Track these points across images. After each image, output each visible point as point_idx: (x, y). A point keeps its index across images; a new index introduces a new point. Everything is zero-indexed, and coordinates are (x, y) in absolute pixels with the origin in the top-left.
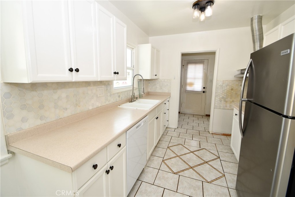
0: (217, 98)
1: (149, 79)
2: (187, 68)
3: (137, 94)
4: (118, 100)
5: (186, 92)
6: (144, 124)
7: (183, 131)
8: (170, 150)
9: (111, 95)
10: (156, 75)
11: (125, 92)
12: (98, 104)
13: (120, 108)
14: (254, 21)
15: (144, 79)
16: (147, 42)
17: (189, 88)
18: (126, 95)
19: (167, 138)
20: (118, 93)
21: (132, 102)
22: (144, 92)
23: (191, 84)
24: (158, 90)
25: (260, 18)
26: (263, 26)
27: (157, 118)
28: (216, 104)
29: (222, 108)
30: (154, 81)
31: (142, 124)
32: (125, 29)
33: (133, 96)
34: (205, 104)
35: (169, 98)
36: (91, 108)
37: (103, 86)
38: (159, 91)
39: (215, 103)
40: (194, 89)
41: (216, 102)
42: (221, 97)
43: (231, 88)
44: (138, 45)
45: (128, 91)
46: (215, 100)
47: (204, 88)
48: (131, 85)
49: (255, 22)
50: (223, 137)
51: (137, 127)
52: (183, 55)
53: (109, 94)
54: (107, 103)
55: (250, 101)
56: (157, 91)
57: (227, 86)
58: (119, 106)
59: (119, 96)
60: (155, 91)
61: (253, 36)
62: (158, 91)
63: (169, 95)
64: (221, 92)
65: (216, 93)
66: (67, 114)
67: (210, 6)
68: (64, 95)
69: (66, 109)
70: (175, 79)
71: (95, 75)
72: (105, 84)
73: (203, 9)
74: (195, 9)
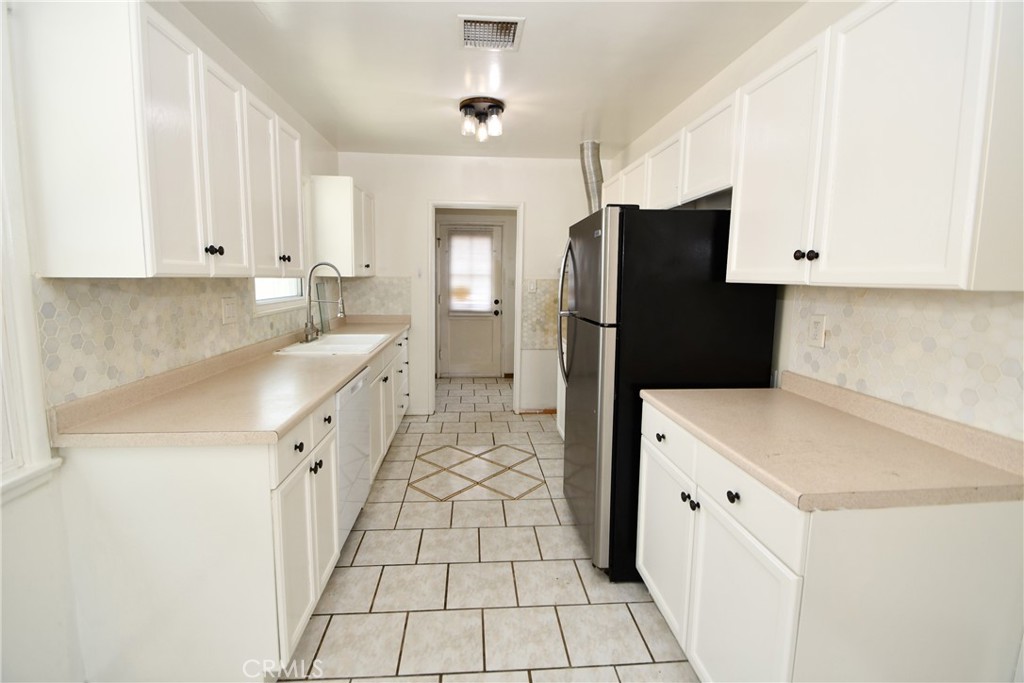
0: (525, 324)
1: (350, 275)
2: (449, 246)
4: (269, 337)
5: (451, 314)
6: (363, 386)
7: (448, 417)
8: (424, 461)
9: (252, 321)
10: (368, 266)
11: (285, 312)
12: (225, 346)
13: (282, 356)
14: (585, 151)
15: (341, 276)
16: (332, 170)
17: (457, 304)
18: (288, 321)
19: (411, 439)
20: (269, 316)
21: (307, 341)
22: (344, 312)
23: (463, 293)
24: (375, 310)
25: (596, 148)
26: (601, 161)
27: (386, 378)
28: (525, 339)
29: (537, 347)
30: (358, 282)
31: (360, 384)
33: (309, 325)
34: (502, 346)
35: (409, 329)
36: (208, 354)
37: (234, 294)
38: (378, 313)
39: (522, 337)
40: (470, 305)
41: (525, 334)
42: (534, 320)
43: (553, 299)
44: (313, 176)
45: (292, 310)
46: (522, 329)
47: (496, 302)
48: (295, 293)
49: (588, 153)
50: (543, 417)
51: (353, 389)
52: (440, 212)
53: (247, 318)
54: (245, 343)
55: (574, 315)
56: (368, 312)
57: (545, 292)
58: (276, 353)
59: (272, 326)
60: (364, 313)
61: (586, 183)
62: (373, 314)
63: (405, 321)
64: (534, 309)
65: (523, 311)
66: (159, 366)
67: (497, 114)
68: (152, 316)
69: (156, 353)
70: (420, 275)
71: (245, 263)
72: (237, 287)
73: (482, 116)
74: (466, 114)
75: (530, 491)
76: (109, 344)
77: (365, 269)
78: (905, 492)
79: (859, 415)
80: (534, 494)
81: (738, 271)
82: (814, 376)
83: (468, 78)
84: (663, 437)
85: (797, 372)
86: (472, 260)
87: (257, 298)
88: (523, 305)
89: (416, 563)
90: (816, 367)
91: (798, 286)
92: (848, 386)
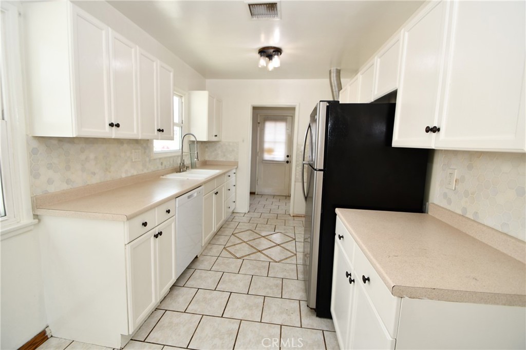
0: (297, 168)
1: (205, 140)
2: (264, 127)
3: (187, 162)
4: (160, 169)
5: (264, 162)
6: (197, 196)
7: (256, 215)
8: (236, 236)
9: (150, 161)
10: (216, 136)
11: (170, 157)
12: (134, 172)
14: (332, 74)
15: (198, 140)
16: (202, 88)
17: (267, 157)
18: (172, 162)
19: (233, 225)
20: (160, 159)
21: (180, 172)
22: (198, 158)
23: (270, 151)
24: (221, 158)
25: (338, 72)
26: (341, 79)
27: (217, 193)
28: (297, 176)
30: (213, 143)
31: (195, 195)
32: (172, 74)
33: (182, 164)
35: (236, 169)
36: (124, 176)
37: (140, 148)
38: (222, 160)
40: (274, 158)
41: (297, 174)
44: (190, 91)
45: (174, 156)
46: (296, 171)
47: (288, 156)
48: (178, 149)
49: (334, 75)
52: (255, 109)
53: (147, 159)
54: (145, 171)
55: (309, 164)
56: (217, 159)
58: (162, 177)
59: (162, 164)
60: (215, 160)
62: (220, 160)
63: (235, 164)
65: (297, 161)
66: (95, 180)
67: (278, 55)
68: (92, 156)
69: (94, 174)
70: (243, 141)
71: (135, 132)
72: (143, 144)
73: (270, 57)
74: (261, 56)
75: (286, 258)
76: (68, 168)
77: (214, 137)
78: (475, 293)
79: (472, 235)
80: (288, 261)
81: (400, 139)
82: (448, 207)
83: (263, 37)
84: (342, 237)
85: (439, 204)
86: (274, 134)
87: (155, 150)
88: (296, 158)
89: (215, 290)
90: (449, 202)
91: (442, 150)
92: (467, 216)
